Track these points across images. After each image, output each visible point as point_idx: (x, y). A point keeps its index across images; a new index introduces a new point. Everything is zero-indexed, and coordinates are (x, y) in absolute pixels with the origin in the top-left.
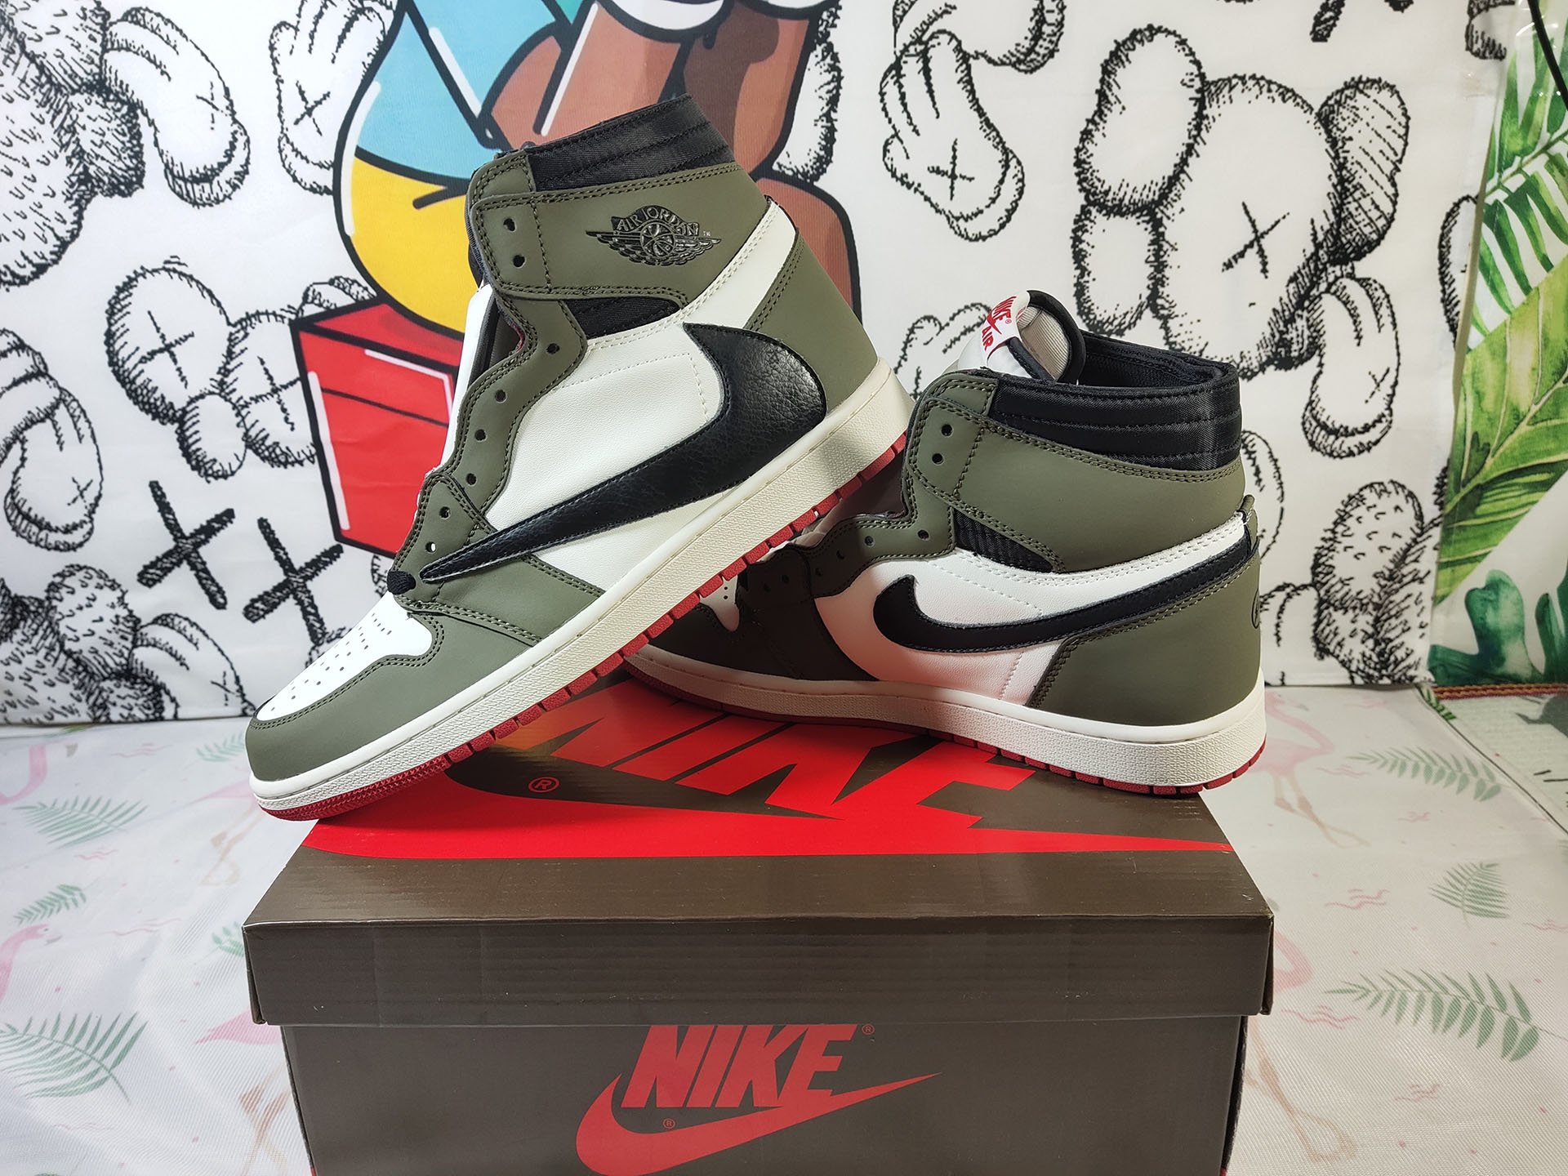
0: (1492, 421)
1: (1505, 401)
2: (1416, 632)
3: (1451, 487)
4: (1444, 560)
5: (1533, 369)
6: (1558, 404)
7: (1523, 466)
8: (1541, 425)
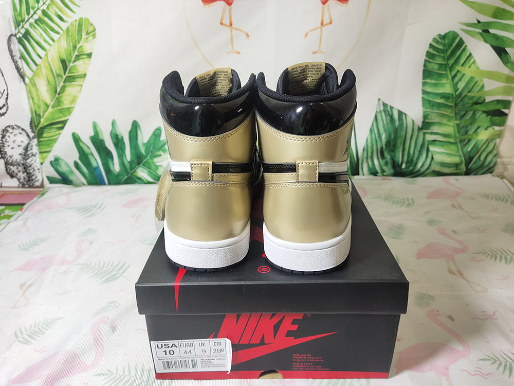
0: (39, 107)
1: (41, 100)
3: (34, 127)
4: (40, 150)
5: (48, 91)
6: (58, 102)
7: (53, 122)
8: (55, 109)
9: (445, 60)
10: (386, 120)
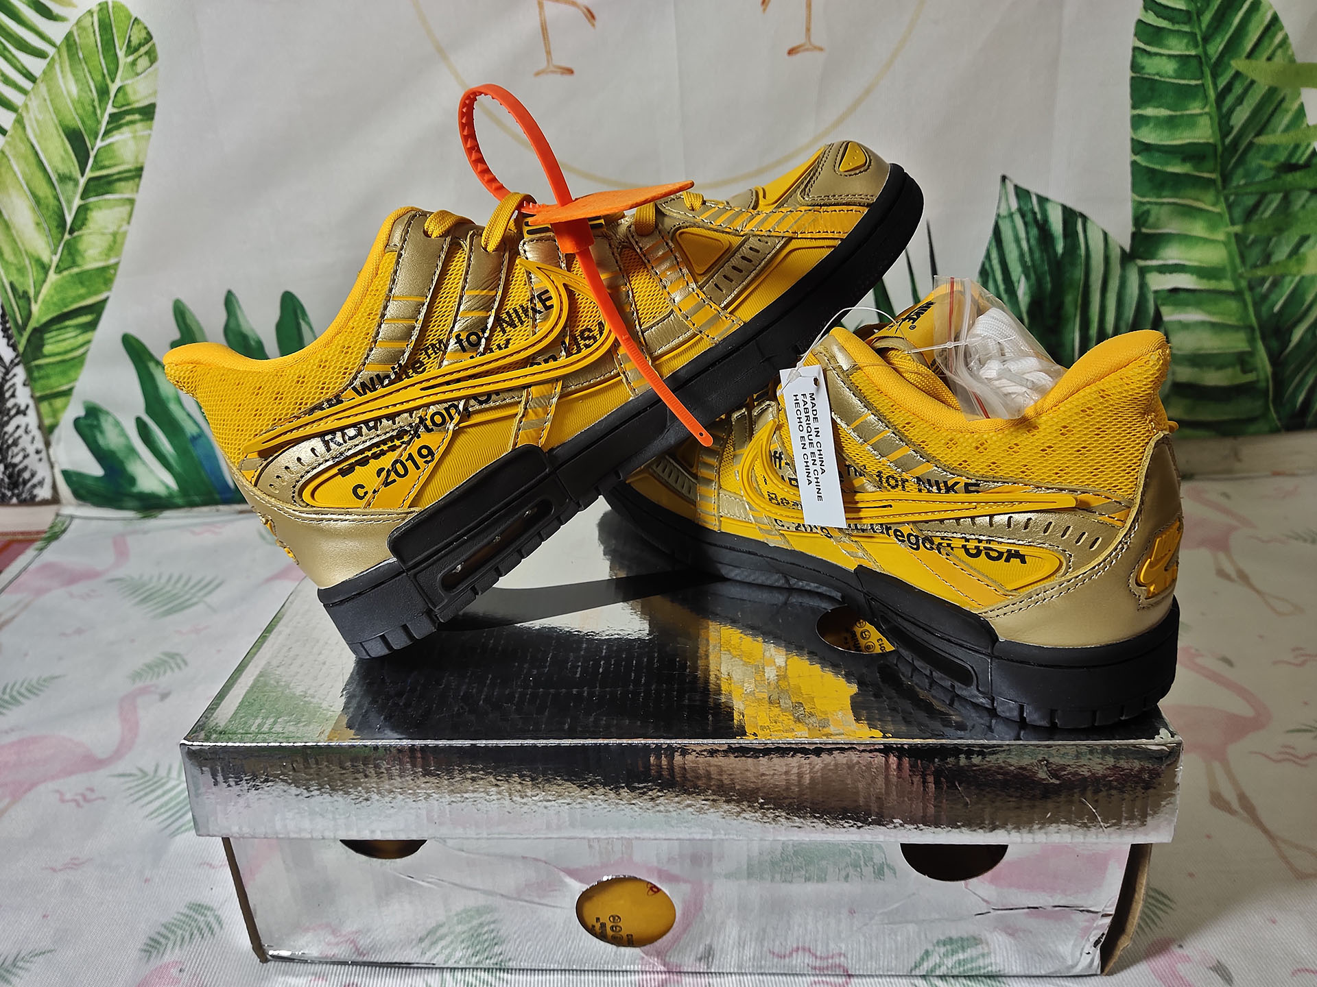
0: (21, 271)
1: (23, 252)
2: (33, 457)
3: (13, 331)
4: (38, 394)
5: (38, 224)
6: (71, 253)
7: (66, 310)
8: (65, 273)
9: (1196, 46)
10: (1028, 241)
